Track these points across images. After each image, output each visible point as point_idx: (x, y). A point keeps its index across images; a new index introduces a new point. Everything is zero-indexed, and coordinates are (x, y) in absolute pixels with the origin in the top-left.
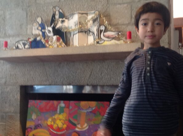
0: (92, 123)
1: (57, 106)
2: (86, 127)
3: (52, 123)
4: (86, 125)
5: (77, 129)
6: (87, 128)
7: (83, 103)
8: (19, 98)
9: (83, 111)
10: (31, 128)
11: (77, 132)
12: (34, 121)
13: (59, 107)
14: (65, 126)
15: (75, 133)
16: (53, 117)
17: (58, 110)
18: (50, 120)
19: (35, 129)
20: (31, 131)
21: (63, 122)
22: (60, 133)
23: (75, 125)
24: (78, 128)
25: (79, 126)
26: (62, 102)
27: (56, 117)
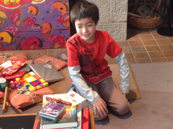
5: (33, 3)
11: (34, 5)
15: (31, 7)
22: (14, 8)
24: (35, 1)
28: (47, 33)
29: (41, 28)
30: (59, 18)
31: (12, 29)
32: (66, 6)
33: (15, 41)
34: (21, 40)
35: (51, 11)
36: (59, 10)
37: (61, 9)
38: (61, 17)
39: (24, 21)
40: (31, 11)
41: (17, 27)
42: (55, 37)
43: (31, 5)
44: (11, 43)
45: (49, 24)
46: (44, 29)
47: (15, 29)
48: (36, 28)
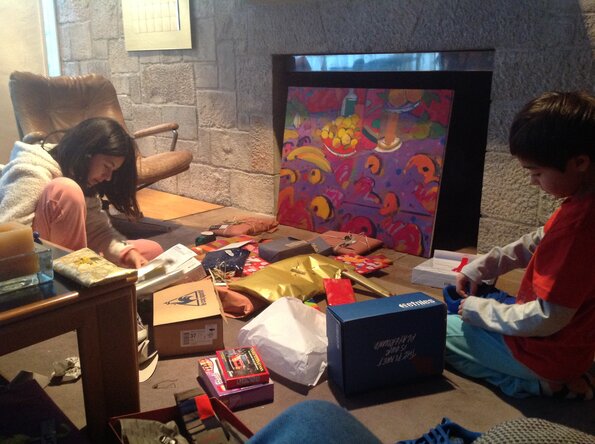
0: (410, 137)
1: (342, 100)
2: (397, 145)
3: (331, 135)
4: (396, 141)
5: (377, 149)
6: (399, 146)
7: (394, 93)
8: (270, 81)
9: (393, 111)
10: (292, 144)
11: (377, 155)
12: (297, 129)
13: (344, 102)
14: (355, 142)
15: (373, 157)
16: (333, 123)
17: (344, 108)
18: (327, 128)
19: (298, 146)
20: (291, 150)
21: (352, 133)
22: (345, 155)
23: (375, 141)
24: (381, 147)
25: (382, 143)
26: (352, 90)
27: (338, 122)
28: (389, 214)
29: (381, 202)
30: (416, 189)
31: (333, 194)
32: (435, 164)
33: (334, 218)
34: (343, 218)
35: (405, 172)
36: (420, 170)
37: (426, 169)
38: (421, 186)
39: (356, 182)
40: (371, 166)
41: (342, 192)
42: (402, 226)
43: (373, 154)
44: (327, 221)
45: (397, 197)
46: (385, 206)
47: (338, 195)
48: (371, 199)
